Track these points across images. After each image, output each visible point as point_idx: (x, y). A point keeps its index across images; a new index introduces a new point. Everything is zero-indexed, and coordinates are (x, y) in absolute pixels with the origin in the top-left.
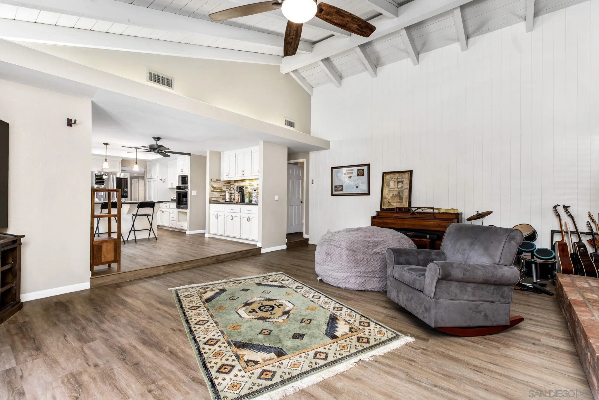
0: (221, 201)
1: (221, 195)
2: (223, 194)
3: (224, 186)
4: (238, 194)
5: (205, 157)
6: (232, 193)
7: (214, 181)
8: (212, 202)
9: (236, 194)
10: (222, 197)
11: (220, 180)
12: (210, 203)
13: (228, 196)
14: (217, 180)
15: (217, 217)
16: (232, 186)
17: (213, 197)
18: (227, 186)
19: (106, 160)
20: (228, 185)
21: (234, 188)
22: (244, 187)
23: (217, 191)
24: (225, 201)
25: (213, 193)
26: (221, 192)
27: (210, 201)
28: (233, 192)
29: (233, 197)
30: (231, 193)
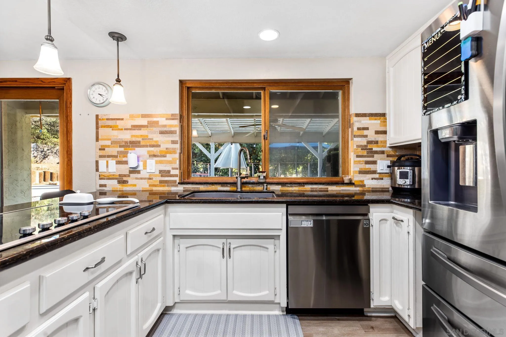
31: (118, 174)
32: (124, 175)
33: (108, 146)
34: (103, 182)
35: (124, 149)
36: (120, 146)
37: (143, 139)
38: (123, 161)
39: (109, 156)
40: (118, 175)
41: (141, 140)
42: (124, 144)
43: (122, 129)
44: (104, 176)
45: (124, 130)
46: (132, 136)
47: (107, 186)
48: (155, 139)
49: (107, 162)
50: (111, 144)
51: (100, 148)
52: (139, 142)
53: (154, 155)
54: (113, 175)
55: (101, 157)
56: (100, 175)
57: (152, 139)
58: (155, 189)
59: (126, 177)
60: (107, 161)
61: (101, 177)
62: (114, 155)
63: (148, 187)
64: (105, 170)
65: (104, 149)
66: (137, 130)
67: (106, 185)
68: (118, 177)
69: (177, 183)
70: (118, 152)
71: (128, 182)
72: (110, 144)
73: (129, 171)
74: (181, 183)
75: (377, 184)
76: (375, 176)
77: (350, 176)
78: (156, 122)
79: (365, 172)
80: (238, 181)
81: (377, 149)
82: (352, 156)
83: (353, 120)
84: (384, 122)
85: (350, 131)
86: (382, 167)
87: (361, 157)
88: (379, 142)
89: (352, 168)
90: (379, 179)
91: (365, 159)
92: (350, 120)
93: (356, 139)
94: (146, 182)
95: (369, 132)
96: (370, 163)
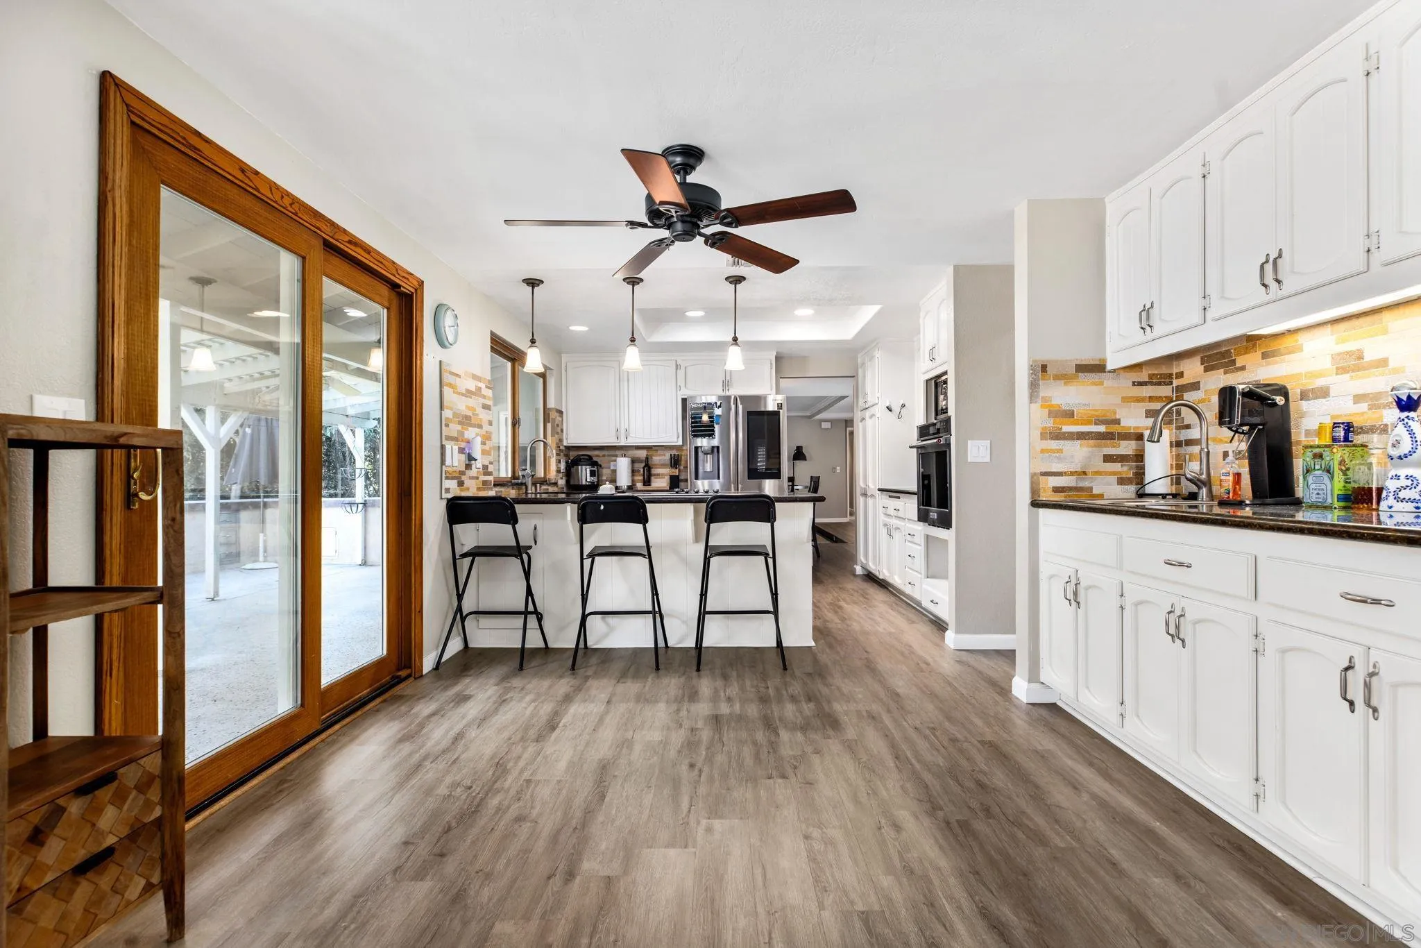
0: (1111, 490)
1: (1108, 458)
2: (1127, 448)
3: (1126, 400)
4: (1230, 448)
5: (1007, 272)
6: (1190, 443)
7: (1057, 378)
8: (1046, 496)
9: (1216, 450)
10: (1117, 467)
11: (1099, 368)
12: (1036, 504)
13: (1158, 462)
14: (1082, 368)
15: (1075, 598)
16: (1190, 397)
17: (1055, 468)
18: (1151, 399)
19: (633, 340)
20: (1165, 391)
21: (1200, 407)
22: (1285, 394)
23: (1081, 436)
24: (1141, 495)
25: (1054, 444)
26: (1108, 436)
27: (1034, 491)
28: (1194, 433)
29: (1193, 468)
30: (1178, 444)
31: (459, 469)
32: (462, 471)
34: (448, 484)
35: (463, 428)
36: (460, 422)
38: (462, 447)
39: (453, 439)
41: (472, 416)
44: (449, 472)
49: (452, 448)
50: (453, 417)
51: (445, 421)
52: (470, 418)
54: (456, 471)
55: (446, 438)
56: (445, 471)
59: (464, 475)
60: (451, 446)
61: (447, 475)
62: (456, 437)
64: (450, 463)
65: (449, 425)
67: (450, 489)
68: (459, 474)
69: (492, 485)
70: (458, 431)
71: (464, 483)
73: (467, 464)
74: (495, 485)
75: (562, 482)
76: (561, 475)
77: (552, 474)
78: (479, 389)
79: (558, 471)
80: (529, 481)
81: (561, 448)
82: (552, 453)
83: (553, 415)
84: (563, 420)
85: (549, 426)
86: (563, 466)
87: (557, 455)
88: (561, 440)
89: (553, 467)
90: (562, 478)
91: (558, 457)
92: (549, 414)
93: (556, 436)
94: (475, 483)
95: (558, 431)
96: (560, 462)
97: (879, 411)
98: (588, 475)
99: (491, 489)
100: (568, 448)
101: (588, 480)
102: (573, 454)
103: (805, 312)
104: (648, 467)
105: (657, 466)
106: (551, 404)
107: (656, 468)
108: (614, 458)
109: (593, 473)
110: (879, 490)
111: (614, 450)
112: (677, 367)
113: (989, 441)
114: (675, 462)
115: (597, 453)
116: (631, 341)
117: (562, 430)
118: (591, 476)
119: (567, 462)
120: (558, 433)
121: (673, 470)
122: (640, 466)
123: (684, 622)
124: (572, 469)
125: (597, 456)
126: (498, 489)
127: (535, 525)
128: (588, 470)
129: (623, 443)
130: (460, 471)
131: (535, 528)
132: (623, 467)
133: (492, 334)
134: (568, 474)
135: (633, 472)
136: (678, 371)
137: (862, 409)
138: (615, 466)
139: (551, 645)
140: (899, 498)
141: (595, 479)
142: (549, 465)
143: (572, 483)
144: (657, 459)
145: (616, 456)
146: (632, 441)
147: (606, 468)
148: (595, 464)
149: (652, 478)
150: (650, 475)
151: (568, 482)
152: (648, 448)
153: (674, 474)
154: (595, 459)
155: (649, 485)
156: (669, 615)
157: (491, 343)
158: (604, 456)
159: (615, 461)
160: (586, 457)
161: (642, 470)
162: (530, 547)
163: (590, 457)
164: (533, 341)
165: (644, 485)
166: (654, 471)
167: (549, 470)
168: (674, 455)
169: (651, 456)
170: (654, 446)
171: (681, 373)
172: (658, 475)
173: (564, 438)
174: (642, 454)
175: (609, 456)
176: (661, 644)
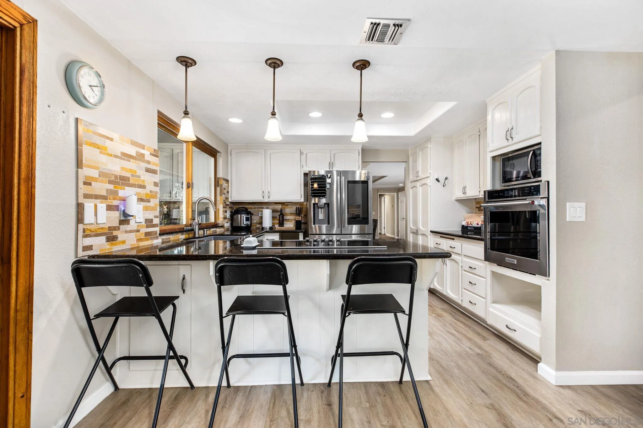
19: (273, 114)
31: (108, 225)
32: (113, 227)
33: (96, 180)
34: (88, 241)
35: (115, 187)
36: (110, 182)
37: (132, 175)
38: (113, 205)
39: (97, 197)
40: (107, 228)
41: (130, 177)
42: (113, 178)
43: (111, 155)
44: (90, 230)
45: (114, 157)
46: (123, 169)
47: (94, 248)
48: (142, 178)
49: (96, 206)
50: (99, 177)
51: (84, 181)
52: (128, 179)
53: (141, 199)
54: (102, 228)
55: (86, 196)
56: (84, 229)
57: (139, 177)
58: (142, 244)
59: (116, 230)
60: (95, 204)
61: (86, 233)
62: (103, 195)
63: (135, 242)
64: (93, 221)
65: (90, 184)
66: (126, 161)
67: (92, 246)
68: (107, 231)
69: (158, 234)
70: (107, 190)
71: (118, 238)
72: (97, 176)
73: (120, 220)
74: (160, 235)
75: (227, 225)
76: (227, 220)
77: (220, 221)
78: (143, 155)
79: (225, 218)
80: (197, 228)
81: (227, 203)
82: (221, 207)
83: (222, 182)
84: (228, 185)
85: (218, 189)
86: (228, 215)
87: (224, 207)
88: (227, 198)
89: (221, 215)
90: (227, 222)
91: (225, 209)
92: (218, 181)
93: (223, 195)
94: (134, 237)
95: (225, 192)
96: (226, 212)
97: (431, 182)
98: (245, 220)
99: (157, 238)
100: (233, 203)
101: (245, 223)
102: (235, 207)
103: (388, 115)
104: (282, 215)
105: (287, 214)
106: (220, 175)
107: (288, 216)
108: (261, 210)
109: (247, 219)
110: (431, 232)
111: (261, 205)
112: (301, 153)
113: (584, 204)
114: (299, 212)
115: (250, 206)
116: (272, 115)
117: (228, 192)
118: (246, 221)
119: (231, 212)
120: (225, 194)
121: (298, 217)
122: (277, 215)
123: (318, 360)
124: (234, 216)
125: (251, 208)
126: (165, 237)
127: (184, 275)
128: (245, 217)
129: (266, 200)
130: (109, 227)
131: (184, 278)
132: (267, 214)
133: (159, 112)
134: (232, 219)
135: (273, 218)
136: (302, 156)
137: (412, 181)
138: (262, 214)
139: (196, 384)
140: (453, 239)
141: (249, 223)
142: (218, 214)
143: (234, 225)
144: (288, 210)
145: (263, 208)
146: (272, 199)
147: (256, 215)
148: (248, 213)
149: (285, 222)
150: (283, 220)
151: (232, 224)
152: (282, 204)
153: (299, 220)
154: (249, 210)
155: (283, 226)
156: (305, 355)
157: (158, 120)
158: (255, 208)
159: (262, 211)
160: (244, 209)
161: (278, 217)
162: (177, 297)
163: (246, 209)
164: (186, 113)
165: (280, 226)
166: (285, 218)
167: (218, 218)
168: (299, 208)
169: (284, 208)
170: (286, 202)
171: (303, 157)
172: (288, 220)
173: (229, 197)
174: (279, 207)
175: (258, 208)
176: (298, 381)
